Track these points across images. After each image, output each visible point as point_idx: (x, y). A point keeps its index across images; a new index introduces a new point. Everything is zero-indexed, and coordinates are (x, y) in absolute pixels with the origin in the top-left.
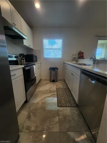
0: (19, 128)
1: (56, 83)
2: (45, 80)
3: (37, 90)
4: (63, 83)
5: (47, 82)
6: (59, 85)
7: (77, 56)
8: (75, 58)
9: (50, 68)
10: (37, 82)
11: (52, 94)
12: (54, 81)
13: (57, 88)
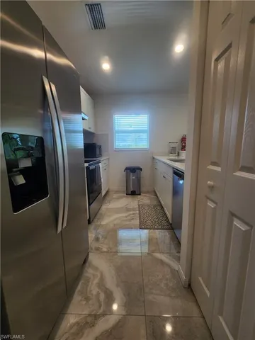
0: (89, 238)
1: (139, 196)
2: (117, 192)
3: (104, 207)
4: (153, 196)
5: (122, 195)
6: (145, 199)
7: (178, 146)
8: (174, 148)
9: (127, 169)
10: (103, 194)
11: (131, 213)
12: (133, 193)
13: (139, 206)
